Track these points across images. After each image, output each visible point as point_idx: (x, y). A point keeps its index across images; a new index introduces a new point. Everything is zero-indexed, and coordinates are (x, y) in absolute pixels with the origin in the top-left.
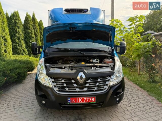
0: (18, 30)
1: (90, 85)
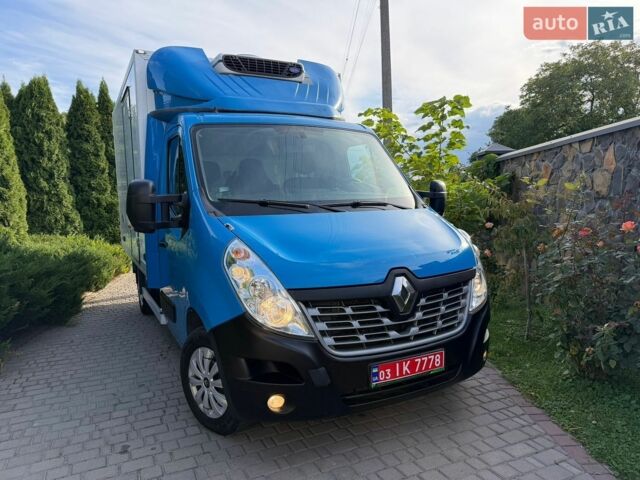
0: (46, 144)
1: (424, 314)
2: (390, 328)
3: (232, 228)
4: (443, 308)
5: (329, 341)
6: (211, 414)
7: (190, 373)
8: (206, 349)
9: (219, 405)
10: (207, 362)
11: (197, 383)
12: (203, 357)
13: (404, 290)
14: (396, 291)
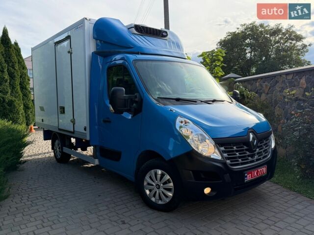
1: (260, 150)
2: (249, 156)
3: (174, 111)
4: (264, 147)
5: (228, 161)
6: (160, 202)
7: (145, 184)
8: (158, 170)
9: (167, 196)
10: (159, 177)
11: (151, 187)
12: (156, 174)
13: (253, 139)
14: (251, 140)
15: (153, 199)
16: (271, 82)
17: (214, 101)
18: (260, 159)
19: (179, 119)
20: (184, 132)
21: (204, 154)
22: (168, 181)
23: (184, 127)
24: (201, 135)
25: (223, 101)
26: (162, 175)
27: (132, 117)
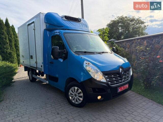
1: (125, 76)
2: (120, 80)
3: (83, 58)
4: (127, 75)
5: (109, 83)
6: (77, 103)
7: (69, 94)
8: (75, 87)
9: (80, 100)
10: (76, 90)
11: (72, 95)
12: (74, 89)
13: (122, 71)
14: (121, 72)
15: (73, 101)
16: (130, 43)
17: (103, 52)
18: (125, 81)
19: (85, 62)
20: (88, 68)
21: (98, 79)
22: (81, 93)
23: (88, 66)
24: (96, 70)
25: (107, 52)
26: (78, 90)
27: (63, 61)
